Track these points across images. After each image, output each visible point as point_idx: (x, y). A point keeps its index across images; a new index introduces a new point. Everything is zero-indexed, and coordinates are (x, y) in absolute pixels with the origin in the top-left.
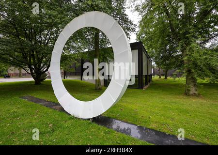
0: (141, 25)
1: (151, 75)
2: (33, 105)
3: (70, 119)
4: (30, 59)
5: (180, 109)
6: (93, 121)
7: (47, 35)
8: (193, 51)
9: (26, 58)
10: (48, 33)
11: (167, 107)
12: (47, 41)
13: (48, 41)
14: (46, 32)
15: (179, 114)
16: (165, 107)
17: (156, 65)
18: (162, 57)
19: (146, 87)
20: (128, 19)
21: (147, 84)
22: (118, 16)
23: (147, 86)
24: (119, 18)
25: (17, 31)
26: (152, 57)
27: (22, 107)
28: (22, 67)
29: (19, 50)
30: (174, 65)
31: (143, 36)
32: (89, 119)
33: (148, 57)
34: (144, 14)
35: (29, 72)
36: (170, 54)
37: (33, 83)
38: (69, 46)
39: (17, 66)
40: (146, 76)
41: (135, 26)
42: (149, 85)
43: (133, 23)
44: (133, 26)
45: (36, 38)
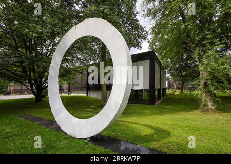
0: (154, 31)
1: (166, 89)
2: (29, 124)
3: (66, 139)
4: (30, 74)
5: (190, 126)
6: (90, 141)
7: (49, 46)
8: (210, 60)
9: (26, 72)
10: (50, 43)
11: (177, 124)
12: (49, 53)
13: (51, 52)
14: (48, 42)
15: (187, 132)
16: (174, 124)
17: (170, 77)
18: (178, 68)
19: (158, 102)
20: (139, 25)
21: (160, 99)
22: (128, 23)
23: (160, 101)
24: (129, 24)
25: (16, 43)
26: (166, 68)
27: (18, 127)
28: (21, 83)
29: (18, 64)
30: (191, 76)
31: (157, 44)
32: (85, 139)
33: (162, 68)
34: (157, 18)
35: (30, 88)
36: (187, 64)
37: (33, 101)
38: (74, 57)
39: (16, 81)
40: (159, 90)
41: (147, 32)
42: (162, 100)
43: (145, 29)
44: (144, 33)
45: (36, 49)
